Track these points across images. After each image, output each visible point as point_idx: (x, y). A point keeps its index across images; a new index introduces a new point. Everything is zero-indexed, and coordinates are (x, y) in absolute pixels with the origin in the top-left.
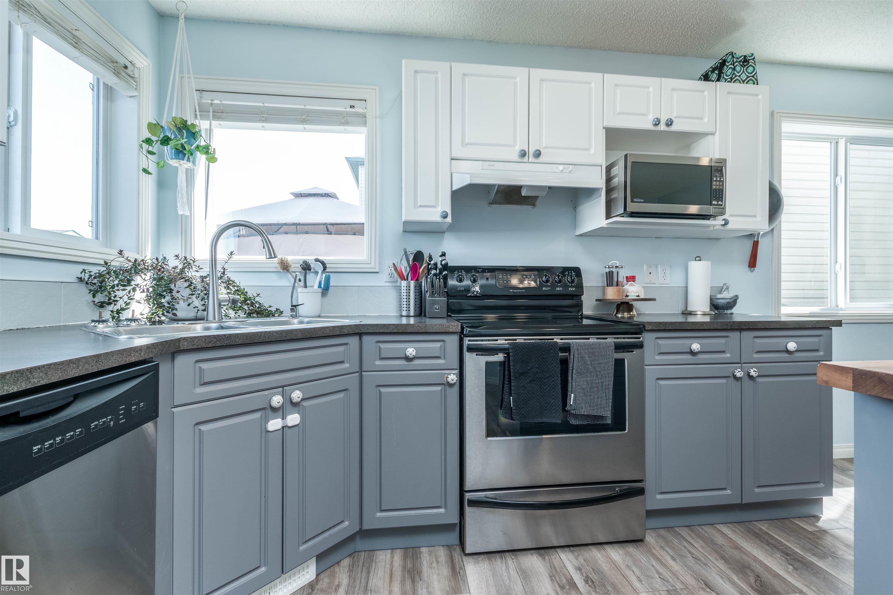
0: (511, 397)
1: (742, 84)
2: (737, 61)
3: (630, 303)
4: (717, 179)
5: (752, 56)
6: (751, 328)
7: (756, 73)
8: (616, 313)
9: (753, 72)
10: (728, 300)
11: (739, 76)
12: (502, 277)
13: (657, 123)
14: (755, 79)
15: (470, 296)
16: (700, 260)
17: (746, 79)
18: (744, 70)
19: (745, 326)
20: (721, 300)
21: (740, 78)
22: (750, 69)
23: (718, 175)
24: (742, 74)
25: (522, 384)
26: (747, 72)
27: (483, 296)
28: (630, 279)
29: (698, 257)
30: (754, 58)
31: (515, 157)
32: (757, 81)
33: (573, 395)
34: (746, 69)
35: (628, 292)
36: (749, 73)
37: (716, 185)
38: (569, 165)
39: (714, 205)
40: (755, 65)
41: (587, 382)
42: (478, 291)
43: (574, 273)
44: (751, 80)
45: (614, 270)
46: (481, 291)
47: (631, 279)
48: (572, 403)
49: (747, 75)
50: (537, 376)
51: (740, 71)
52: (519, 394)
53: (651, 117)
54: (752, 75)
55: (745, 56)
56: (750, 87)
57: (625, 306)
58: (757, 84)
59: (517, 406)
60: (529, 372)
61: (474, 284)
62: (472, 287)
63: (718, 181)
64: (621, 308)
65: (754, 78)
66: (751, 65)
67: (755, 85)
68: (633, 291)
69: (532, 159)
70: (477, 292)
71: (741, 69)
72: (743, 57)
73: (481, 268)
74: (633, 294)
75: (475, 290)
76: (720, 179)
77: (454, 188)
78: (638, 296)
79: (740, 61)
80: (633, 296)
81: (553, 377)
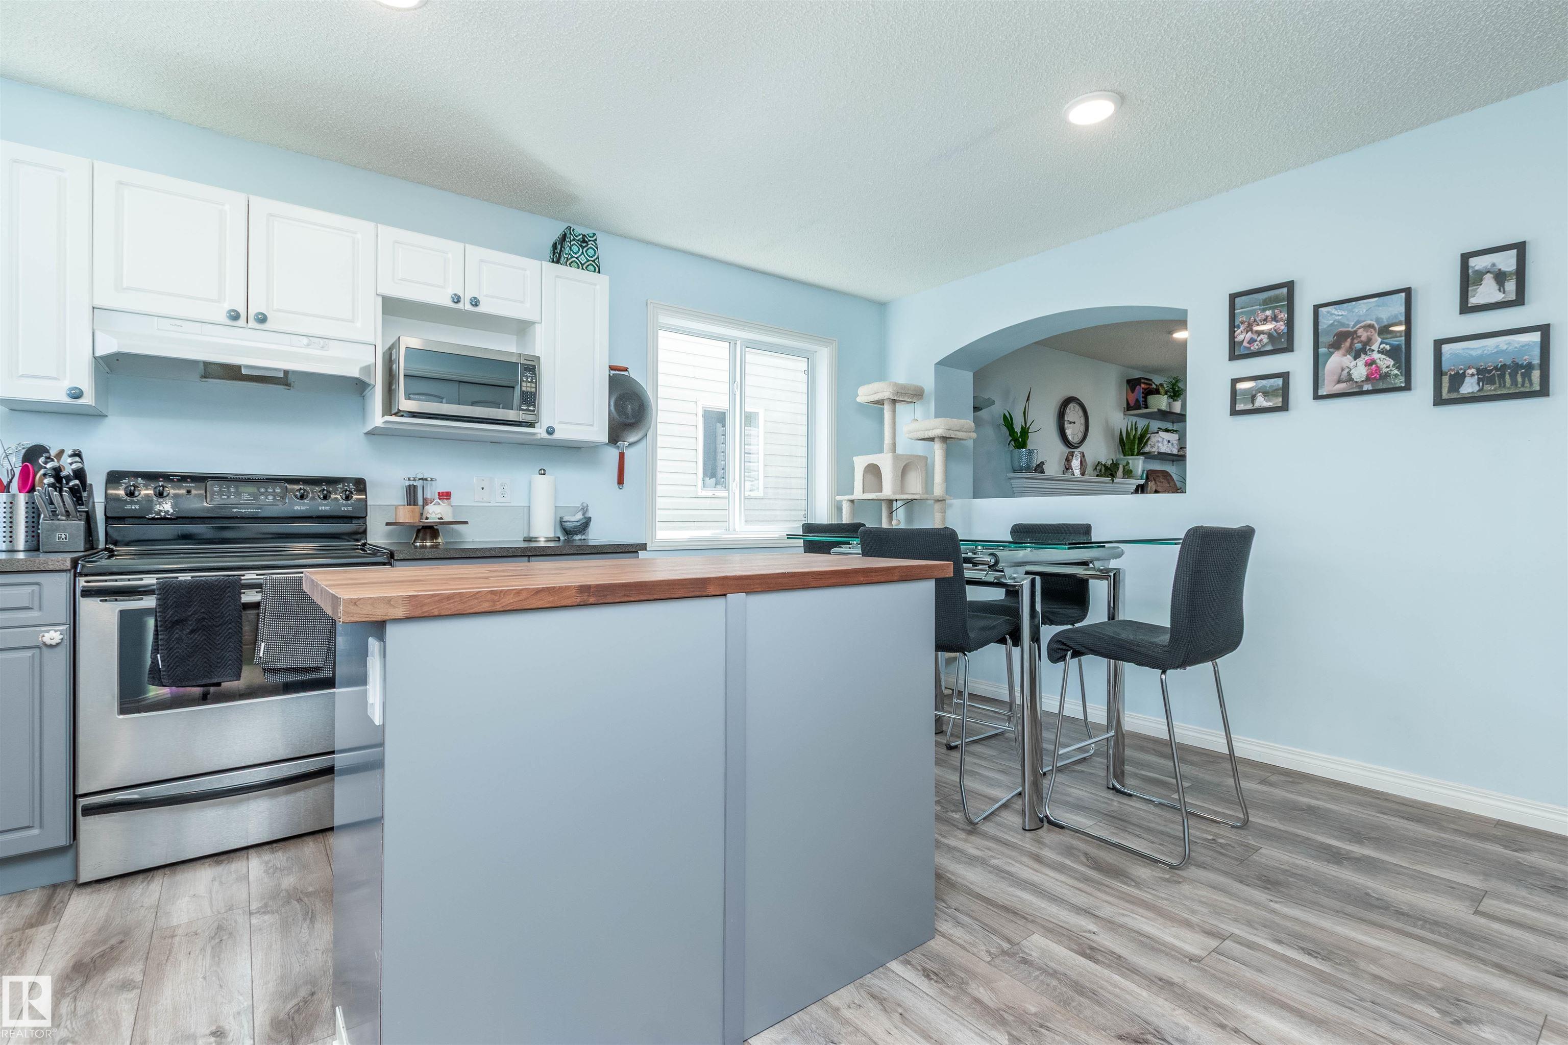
0: (159, 655)
1: (580, 270)
2: (574, 240)
3: (435, 527)
4: (527, 379)
5: (593, 237)
6: (538, 554)
7: (598, 257)
8: (414, 541)
9: (594, 255)
10: (576, 524)
11: (577, 258)
12: (220, 490)
13: (457, 299)
14: (597, 265)
15: (153, 519)
16: (544, 474)
17: (586, 262)
18: (583, 252)
19: (531, 552)
20: (568, 523)
21: (578, 260)
22: (591, 252)
23: (529, 375)
24: (580, 256)
25: (177, 635)
26: (587, 254)
27: (178, 518)
28: (443, 495)
29: (544, 470)
30: (596, 240)
31: (223, 318)
32: (599, 268)
33: (263, 645)
34: (586, 251)
35: (428, 512)
36: (589, 256)
37: (527, 387)
38: (320, 339)
39: (524, 410)
40: (597, 248)
41: (290, 627)
42: (169, 511)
43: (353, 487)
44: (591, 264)
45: (418, 484)
46: (174, 511)
47: (445, 496)
48: (261, 655)
49: (587, 258)
50: (204, 623)
51: (578, 252)
52: (171, 649)
53: (450, 291)
54: (592, 259)
55: (584, 236)
56: (588, 276)
57: (428, 531)
58: (599, 272)
59: (169, 666)
60: (190, 619)
61: (162, 500)
62: (156, 505)
63: (529, 382)
64: (421, 535)
65: (595, 263)
66: (591, 248)
67: (596, 274)
68: (434, 512)
69: (252, 323)
70: (167, 512)
71: (579, 250)
72: (581, 236)
73: (178, 476)
74: (433, 515)
75: (161, 508)
76: (532, 380)
77: (98, 353)
78: (441, 518)
79: (578, 240)
80: (434, 518)
81: (230, 623)
